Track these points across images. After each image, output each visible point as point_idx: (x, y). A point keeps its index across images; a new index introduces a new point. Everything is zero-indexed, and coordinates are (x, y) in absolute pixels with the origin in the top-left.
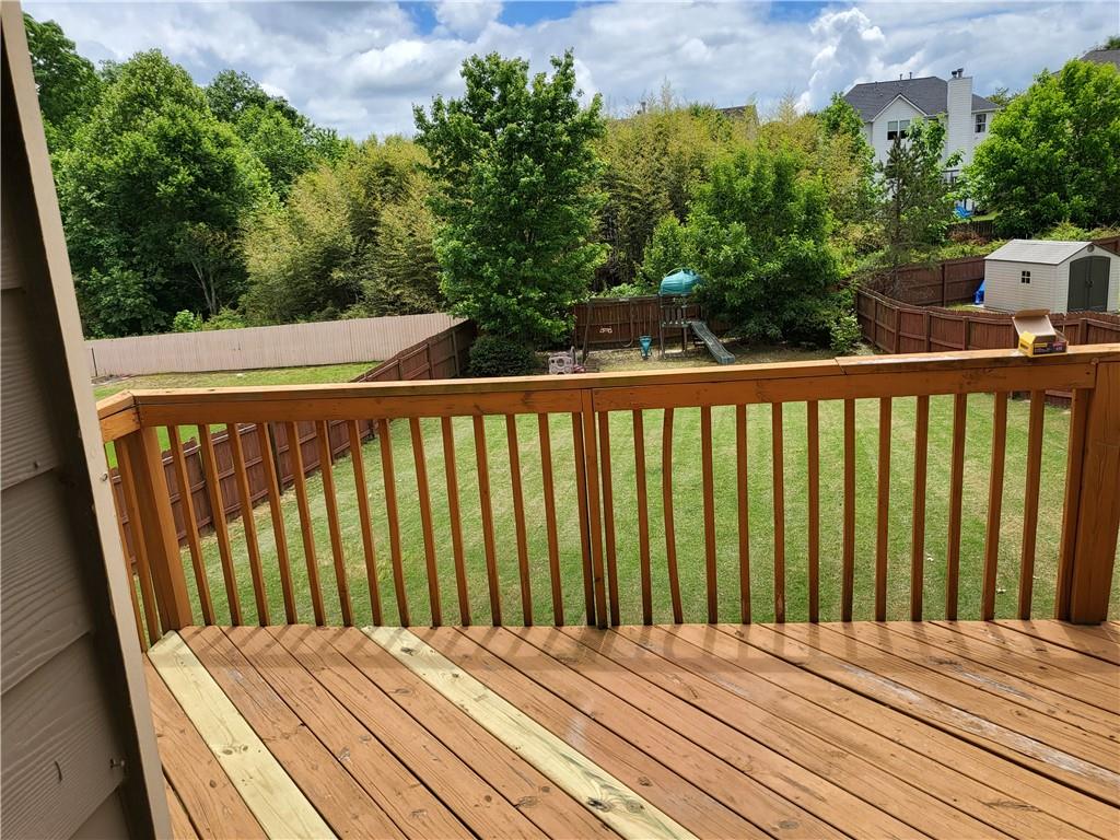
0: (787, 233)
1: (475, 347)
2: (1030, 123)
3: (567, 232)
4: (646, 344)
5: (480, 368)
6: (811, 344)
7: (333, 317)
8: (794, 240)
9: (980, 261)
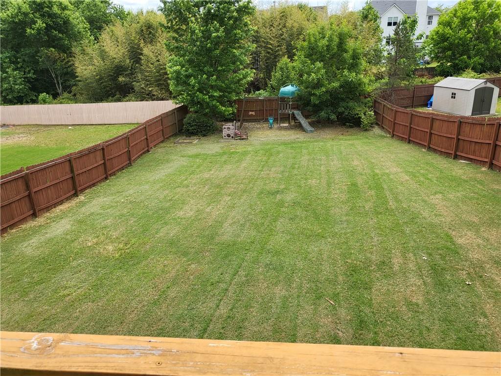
0: (343, 69)
1: (186, 119)
2: (456, 21)
3: (234, 63)
4: (271, 121)
5: (189, 130)
6: (351, 124)
7: (119, 100)
8: (346, 72)
9: (432, 87)
